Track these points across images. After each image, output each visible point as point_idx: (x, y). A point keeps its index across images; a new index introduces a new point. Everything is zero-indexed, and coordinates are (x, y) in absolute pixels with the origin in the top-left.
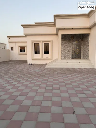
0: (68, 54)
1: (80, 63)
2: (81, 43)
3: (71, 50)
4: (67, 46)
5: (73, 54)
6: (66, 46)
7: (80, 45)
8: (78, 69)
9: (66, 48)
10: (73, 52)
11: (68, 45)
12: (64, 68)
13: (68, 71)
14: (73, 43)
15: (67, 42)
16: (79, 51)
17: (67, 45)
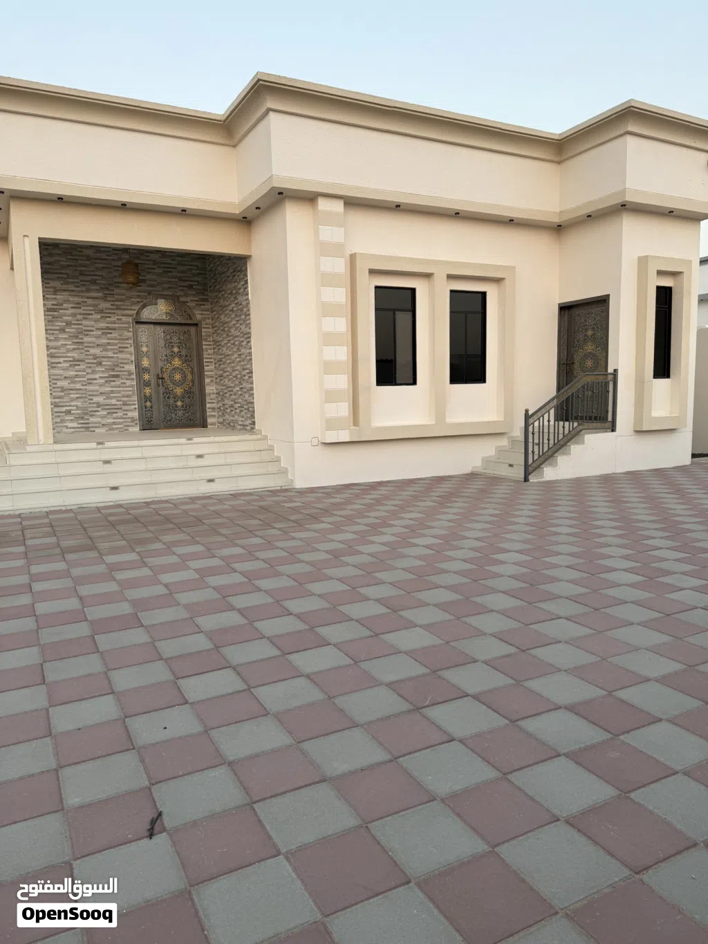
0: (107, 395)
1: (200, 456)
2: (199, 317)
3: (132, 367)
4: (98, 337)
5: (148, 399)
6: (87, 332)
7: (193, 329)
8: (193, 500)
9: (92, 351)
10: (147, 384)
11: (103, 325)
12: (82, 510)
13: (113, 525)
14: (138, 313)
15: (90, 301)
16: (189, 377)
17: (94, 323)
